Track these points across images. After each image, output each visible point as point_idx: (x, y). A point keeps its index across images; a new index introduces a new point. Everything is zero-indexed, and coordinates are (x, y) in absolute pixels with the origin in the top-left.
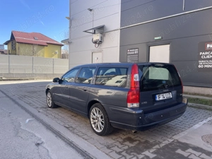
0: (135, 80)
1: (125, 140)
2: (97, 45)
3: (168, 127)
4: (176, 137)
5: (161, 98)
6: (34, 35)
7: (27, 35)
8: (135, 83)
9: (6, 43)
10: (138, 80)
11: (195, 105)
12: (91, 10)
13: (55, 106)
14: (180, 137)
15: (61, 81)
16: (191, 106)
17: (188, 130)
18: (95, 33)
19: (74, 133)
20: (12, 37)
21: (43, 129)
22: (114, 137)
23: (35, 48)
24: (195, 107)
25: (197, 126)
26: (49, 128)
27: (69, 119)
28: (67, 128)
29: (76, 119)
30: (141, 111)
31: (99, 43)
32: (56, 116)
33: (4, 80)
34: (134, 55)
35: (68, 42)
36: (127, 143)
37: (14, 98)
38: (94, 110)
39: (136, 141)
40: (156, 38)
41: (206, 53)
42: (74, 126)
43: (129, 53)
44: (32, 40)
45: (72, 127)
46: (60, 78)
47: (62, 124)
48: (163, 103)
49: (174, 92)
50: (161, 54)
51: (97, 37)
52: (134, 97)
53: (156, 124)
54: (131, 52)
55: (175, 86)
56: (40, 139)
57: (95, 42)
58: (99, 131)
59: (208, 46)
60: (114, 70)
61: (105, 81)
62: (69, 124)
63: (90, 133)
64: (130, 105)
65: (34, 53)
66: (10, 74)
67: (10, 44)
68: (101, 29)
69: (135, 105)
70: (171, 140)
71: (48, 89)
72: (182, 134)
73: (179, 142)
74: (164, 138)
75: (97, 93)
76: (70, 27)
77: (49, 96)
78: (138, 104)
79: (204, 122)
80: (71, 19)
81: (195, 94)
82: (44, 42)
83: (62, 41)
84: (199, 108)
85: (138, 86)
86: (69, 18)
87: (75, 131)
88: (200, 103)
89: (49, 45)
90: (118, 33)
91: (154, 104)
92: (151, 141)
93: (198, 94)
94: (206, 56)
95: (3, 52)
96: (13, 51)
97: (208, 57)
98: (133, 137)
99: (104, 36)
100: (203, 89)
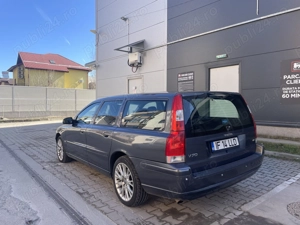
0: (178, 119)
1: (166, 214)
2: (135, 69)
3: (236, 191)
4: (247, 208)
5: (221, 147)
6: (50, 58)
7: (40, 57)
8: (178, 123)
9: (11, 70)
10: (182, 119)
11: (277, 154)
12: (125, 19)
13: (68, 160)
14: (253, 208)
15: (75, 123)
16: (272, 156)
17: (266, 196)
18: (131, 52)
19: (89, 202)
20: (20, 61)
21: (44, 196)
22: (150, 209)
23: (52, 75)
24: (278, 158)
25: (280, 188)
26: (52, 194)
27: (87, 180)
28: (80, 194)
29: (97, 179)
30: (187, 169)
31: (138, 65)
32: (68, 175)
33: (5, 122)
34: (187, 82)
35: (95, 65)
36: (169, 219)
37: (12, 147)
38: (119, 167)
39: (183, 214)
40: (218, 57)
41: (293, 76)
42: (91, 191)
43: (180, 79)
44: (47, 65)
45: (88, 193)
46: (74, 118)
47: (75, 187)
48: (225, 154)
49: (242, 137)
50: (227, 79)
51: (134, 57)
52: (176, 146)
53: (215, 188)
54: (183, 77)
55: (245, 126)
56: (34, 214)
57: (132, 65)
58: (127, 199)
59: (296, 65)
60: (154, 104)
61: (145, 121)
62: (85, 188)
63: (114, 203)
64: (170, 159)
65: (49, 83)
66: (14, 112)
67: (17, 71)
68: (141, 46)
69: (179, 159)
70: (239, 213)
71: (58, 135)
72: (256, 202)
73: (250, 216)
74: (229, 209)
75: (131, 142)
76: (97, 44)
77: (60, 144)
78: (184, 157)
79: (292, 180)
80: (98, 34)
81: (278, 138)
82: (63, 67)
83: (86, 65)
84: (285, 159)
85: (183, 128)
86: (96, 32)
87: (92, 199)
88: (287, 151)
89: (70, 71)
90: (164, 51)
91: (209, 156)
92: (207, 215)
93: (283, 138)
94: (293, 80)
95: (7, 83)
96: (21, 81)
97: (296, 82)
98: (179, 208)
99: (145, 55)
100: (290, 130)
